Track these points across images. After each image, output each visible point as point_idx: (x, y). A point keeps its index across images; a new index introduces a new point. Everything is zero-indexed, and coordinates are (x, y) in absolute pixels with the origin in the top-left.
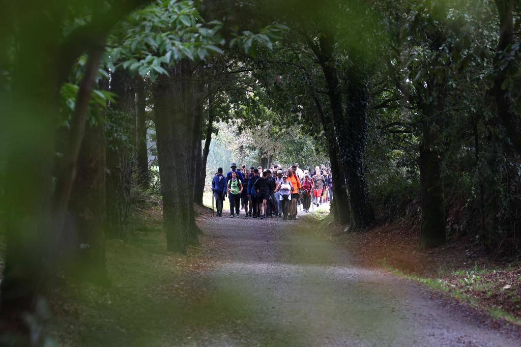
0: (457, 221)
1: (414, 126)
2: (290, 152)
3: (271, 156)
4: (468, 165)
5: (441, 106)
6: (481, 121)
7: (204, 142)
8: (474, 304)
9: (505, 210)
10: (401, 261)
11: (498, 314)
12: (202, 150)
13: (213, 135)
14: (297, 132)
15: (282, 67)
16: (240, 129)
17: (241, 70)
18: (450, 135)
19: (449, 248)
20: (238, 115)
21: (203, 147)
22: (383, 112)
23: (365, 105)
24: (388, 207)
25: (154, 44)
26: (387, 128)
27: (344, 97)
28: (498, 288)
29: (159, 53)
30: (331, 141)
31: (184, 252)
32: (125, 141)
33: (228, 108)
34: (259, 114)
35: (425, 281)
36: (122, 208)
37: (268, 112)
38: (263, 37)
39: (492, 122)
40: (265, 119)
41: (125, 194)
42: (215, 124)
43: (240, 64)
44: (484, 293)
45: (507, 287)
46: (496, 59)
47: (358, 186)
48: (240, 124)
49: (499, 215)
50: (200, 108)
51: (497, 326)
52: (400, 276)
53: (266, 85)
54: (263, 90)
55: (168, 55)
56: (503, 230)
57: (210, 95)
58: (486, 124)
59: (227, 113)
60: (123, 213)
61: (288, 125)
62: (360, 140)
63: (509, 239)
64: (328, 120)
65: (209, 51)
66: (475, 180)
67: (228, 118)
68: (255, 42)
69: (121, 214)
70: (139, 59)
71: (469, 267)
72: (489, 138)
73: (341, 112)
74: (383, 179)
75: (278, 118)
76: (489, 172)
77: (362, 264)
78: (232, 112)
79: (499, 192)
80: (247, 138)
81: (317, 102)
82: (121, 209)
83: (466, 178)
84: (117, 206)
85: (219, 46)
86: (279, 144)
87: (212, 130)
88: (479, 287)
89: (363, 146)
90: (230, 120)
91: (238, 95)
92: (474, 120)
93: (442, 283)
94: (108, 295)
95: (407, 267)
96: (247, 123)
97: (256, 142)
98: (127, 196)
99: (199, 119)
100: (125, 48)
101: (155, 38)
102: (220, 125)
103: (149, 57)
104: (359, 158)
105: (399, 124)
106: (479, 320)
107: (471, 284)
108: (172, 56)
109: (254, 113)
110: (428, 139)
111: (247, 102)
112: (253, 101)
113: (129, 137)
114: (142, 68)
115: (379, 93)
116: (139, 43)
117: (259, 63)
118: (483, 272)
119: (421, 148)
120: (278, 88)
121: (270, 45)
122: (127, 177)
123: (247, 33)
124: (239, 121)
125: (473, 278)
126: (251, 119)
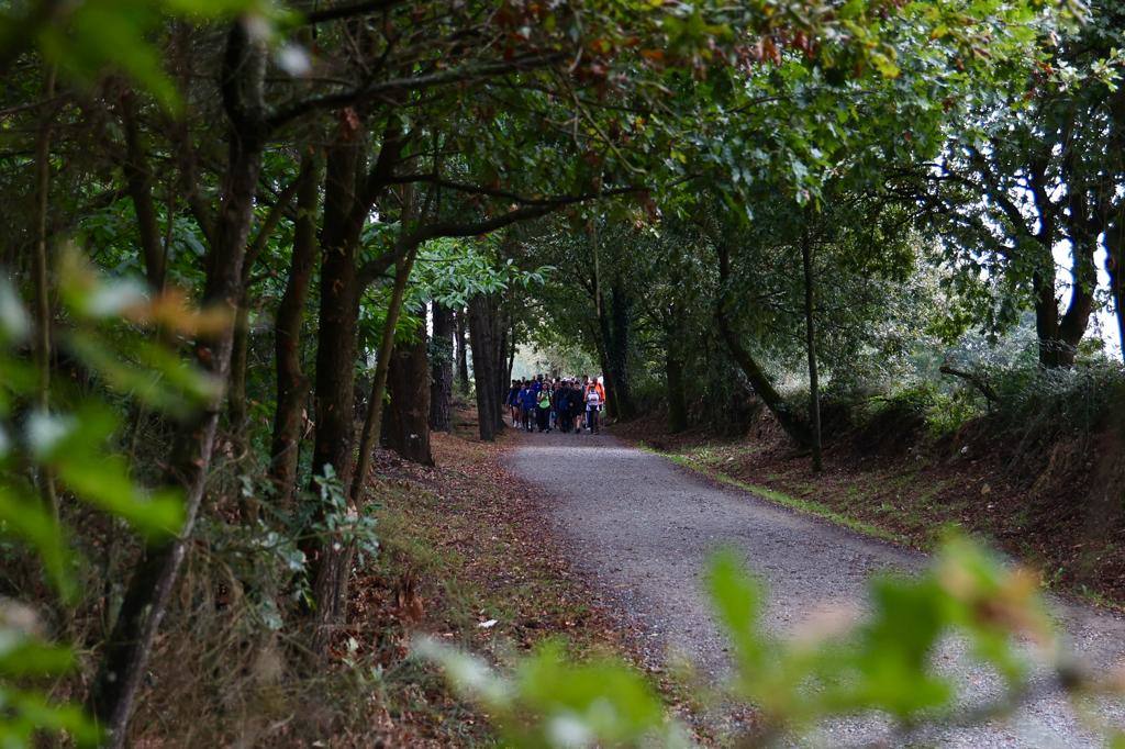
0: (695, 412)
1: (663, 343)
4: (703, 370)
5: (680, 327)
6: (710, 337)
7: (508, 359)
8: (706, 472)
10: (654, 443)
11: (724, 479)
12: (507, 365)
13: (515, 354)
14: (578, 351)
15: (565, 302)
16: (536, 349)
17: (535, 305)
18: (688, 349)
19: (689, 433)
20: (534, 338)
21: (508, 363)
22: (640, 334)
23: (627, 328)
24: (645, 404)
25: (456, 283)
26: (643, 346)
27: (611, 322)
28: (724, 460)
29: (460, 289)
30: (602, 356)
31: (493, 440)
33: (526, 333)
34: (549, 338)
35: (670, 456)
36: (446, 409)
37: (556, 336)
38: (537, 275)
39: (717, 338)
40: (553, 342)
41: (448, 399)
42: (516, 345)
43: (534, 301)
44: (714, 464)
45: (731, 459)
46: (717, 291)
47: (623, 387)
48: (535, 345)
49: (725, 407)
50: (505, 334)
51: (721, 487)
52: (652, 453)
53: (554, 316)
54: (552, 319)
55: (466, 291)
56: (728, 417)
57: (512, 325)
58: (714, 339)
59: (525, 337)
60: (447, 413)
61: (572, 344)
62: (623, 354)
64: (600, 339)
65: (497, 286)
66: (708, 380)
67: (527, 341)
68: (531, 279)
69: (445, 413)
70: (446, 295)
71: (704, 445)
72: (716, 350)
73: (609, 334)
74: (641, 383)
75: (564, 340)
76: (717, 375)
77: (625, 446)
78: (529, 336)
80: (541, 356)
81: (591, 327)
83: (701, 380)
85: (505, 283)
86: (565, 359)
87: (514, 350)
88: (710, 460)
89: (625, 359)
91: (533, 324)
92: (705, 337)
93: (684, 458)
94: (432, 472)
95: (658, 446)
96: (540, 344)
97: (548, 358)
98: (450, 400)
99: (504, 342)
100: (434, 286)
101: (456, 278)
102: (521, 346)
103: (454, 293)
104: (623, 368)
105: (653, 342)
106: (709, 483)
107: (705, 458)
108: (469, 291)
109: (545, 337)
110: (672, 352)
111: (540, 329)
112: (544, 328)
115: (637, 319)
116: (445, 282)
117: (547, 300)
118: (714, 448)
119: (667, 359)
120: (562, 318)
121: (542, 281)
122: (449, 386)
123: (525, 273)
124: (535, 343)
125: (706, 454)
126: (543, 342)
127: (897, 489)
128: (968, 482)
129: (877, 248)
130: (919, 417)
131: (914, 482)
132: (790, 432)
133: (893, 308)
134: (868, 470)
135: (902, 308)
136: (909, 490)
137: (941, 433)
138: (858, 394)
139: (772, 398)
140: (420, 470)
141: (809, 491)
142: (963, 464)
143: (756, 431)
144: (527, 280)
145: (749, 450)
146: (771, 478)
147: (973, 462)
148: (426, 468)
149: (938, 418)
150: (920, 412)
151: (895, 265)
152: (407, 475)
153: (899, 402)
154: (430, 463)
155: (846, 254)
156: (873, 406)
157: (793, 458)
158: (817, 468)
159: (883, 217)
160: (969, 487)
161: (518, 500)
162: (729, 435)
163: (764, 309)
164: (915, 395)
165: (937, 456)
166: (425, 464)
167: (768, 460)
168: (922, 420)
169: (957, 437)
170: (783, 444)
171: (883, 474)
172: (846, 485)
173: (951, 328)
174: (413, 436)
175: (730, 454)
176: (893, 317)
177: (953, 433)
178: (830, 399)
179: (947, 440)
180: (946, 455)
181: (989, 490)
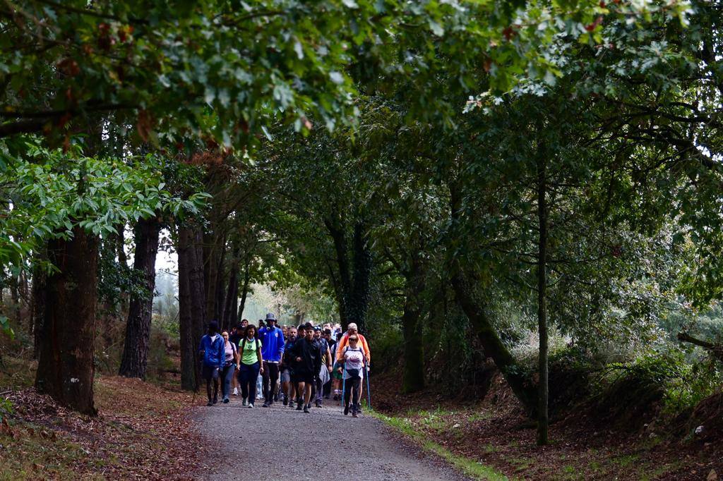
2: (321, 311)
3: (303, 314)
7: (240, 300)
8: (415, 439)
9: (468, 362)
12: (238, 307)
13: (248, 294)
16: (274, 290)
19: (425, 393)
20: (272, 277)
21: (239, 304)
22: (388, 279)
23: (369, 271)
24: (385, 358)
27: (351, 264)
28: (449, 426)
32: (141, 294)
33: (263, 272)
34: (289, 278)
36: (141, 351)
37: (297, 276)
40: (294, 283)
41: (144, 339)
44: (437, 430)
45: (456, 426)
48: (273, 285)
49: (462, 366)
53: (293, 254)
54: (291, 257)
56: (465, 379)
59: (262, 276)
60: (143, 356)
62: (363, 301)
63: (470, 386)
67: (263, 280)
69: (140, 356)
73: (348, 277)
75: (306, 282)
76: (455, 329)
78: (266, 275)
79: (462, 346)
80: (282, 299)
81: (330, 268)
82: (140, 353)
84: (137, 350)
86: (309, 304)
87: (246, 290)
88: (434, 426)
89: (365, 306)
90: (264, 282)
91: (270, 260)
93: (407, 422)
96: (278, 285)
97: (290, 302)
98: (146, 341)
102: (256, 286)
104: (363, 316)
107: (429, 423)
109: (284, 276)
111: (279, 267)
112: (284, 267)
113: (144, 291)
114: (95, 227)
118: (443, 413)
122: (147, 325)
124: (273, 283)
125: (432, 419)
126: (282, 282)
127: (617, 469)
128: (694, 467)
129: (628, 196)
130: (660, 389)
131: (637, 463)
132: (521, 398)
133: (647, 265)
134: (596, 447)
135: (658, 265)
136: (630, 471)
137: (677, 408)
138: (600, 359)
139: (505, 359)
140: (77, 419)
141: (523, 467)
142: (695, 446)
143: (492, 396)
144: (177, 208)
145: (482, 416)
146: (489, 449)
147: (707, 444)
148: (86, 417)
149: (680, 391)
150: (661, 383)
151: (645, 216)
152: (60, 424)
153: (638, 370)
154: (91, 412)
155: (592, 200)
156: (612, 374)
157: (522, 429)
158: (542, 441)
159: (633, 161)
160: (694, 472)
161: (181, 459)
162: (465, 399)
163: (485, 256)
164: (659, 364)
165: (669, 435)
166: (84, 413)
167: (497, 430)
168: (661, 393)
169: (693, 414)
170: (516, 412)
171: (610, 451)
172: (566, 461)
173: (702, 290)
174: (73, 380)
175: (457, 420)
176: (648, 275)
177: (691, 409)
178: (569, 363)
179: (684, 416)
180: (680, 434)
181: (715, 476)
